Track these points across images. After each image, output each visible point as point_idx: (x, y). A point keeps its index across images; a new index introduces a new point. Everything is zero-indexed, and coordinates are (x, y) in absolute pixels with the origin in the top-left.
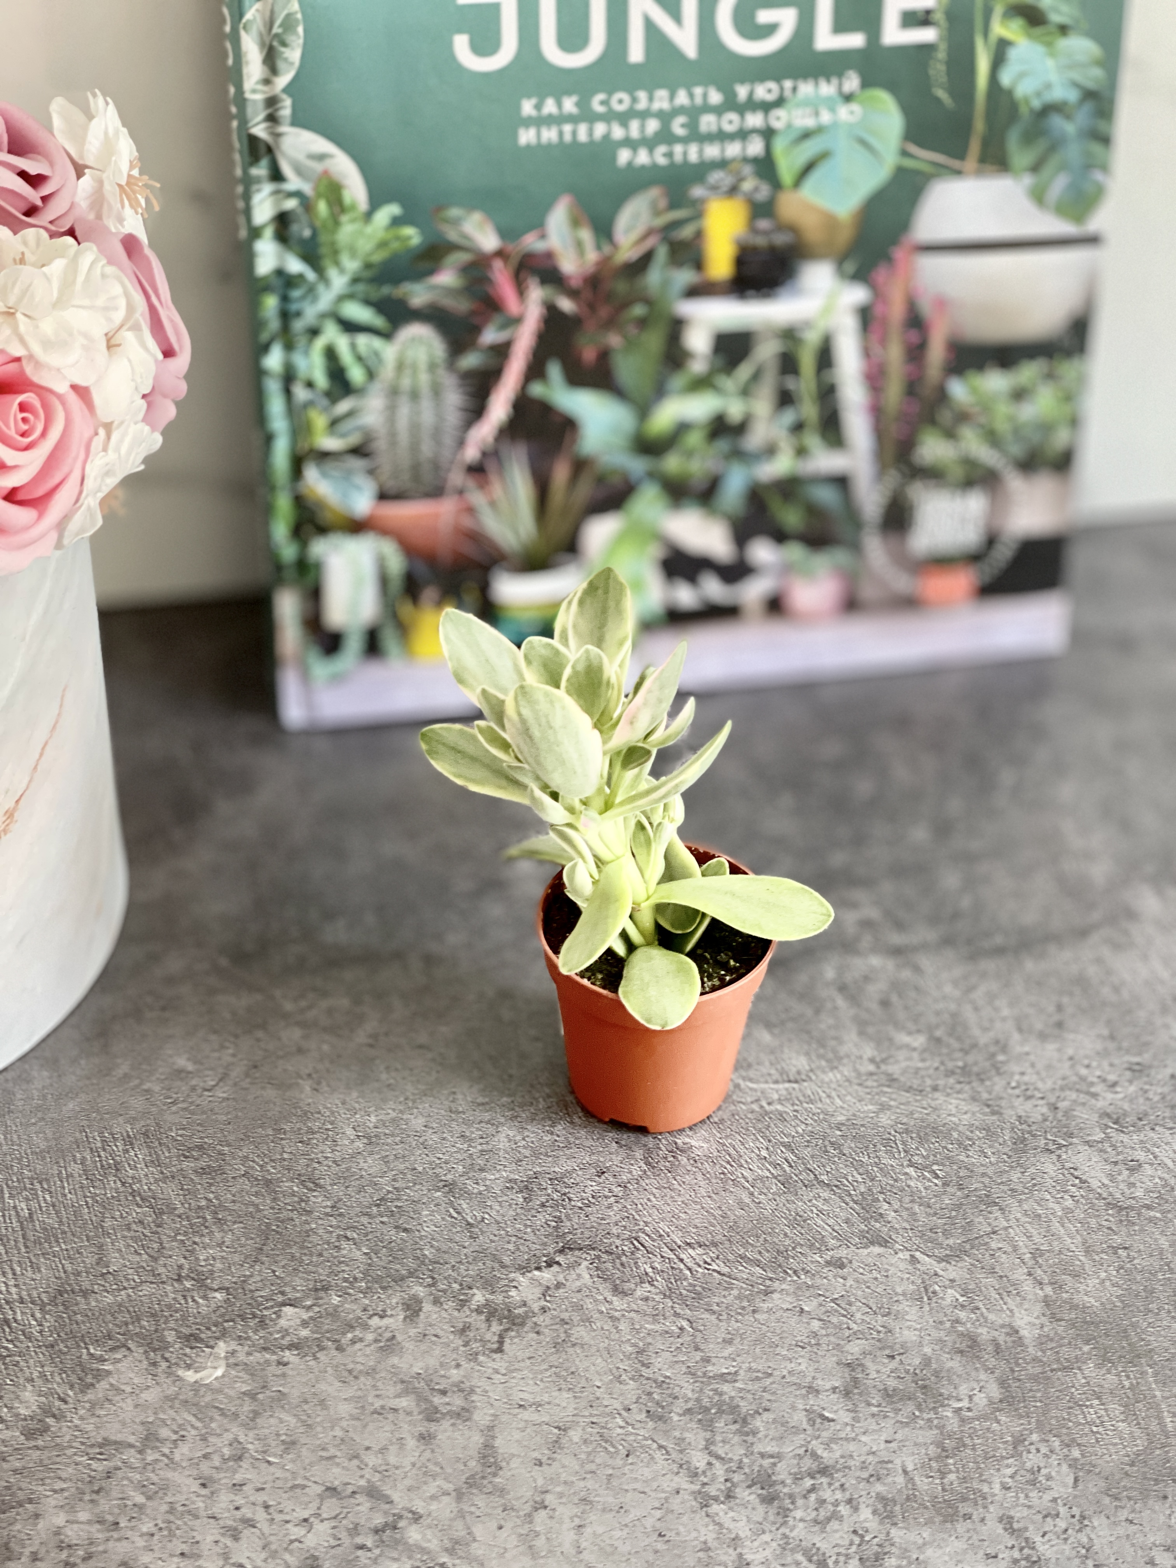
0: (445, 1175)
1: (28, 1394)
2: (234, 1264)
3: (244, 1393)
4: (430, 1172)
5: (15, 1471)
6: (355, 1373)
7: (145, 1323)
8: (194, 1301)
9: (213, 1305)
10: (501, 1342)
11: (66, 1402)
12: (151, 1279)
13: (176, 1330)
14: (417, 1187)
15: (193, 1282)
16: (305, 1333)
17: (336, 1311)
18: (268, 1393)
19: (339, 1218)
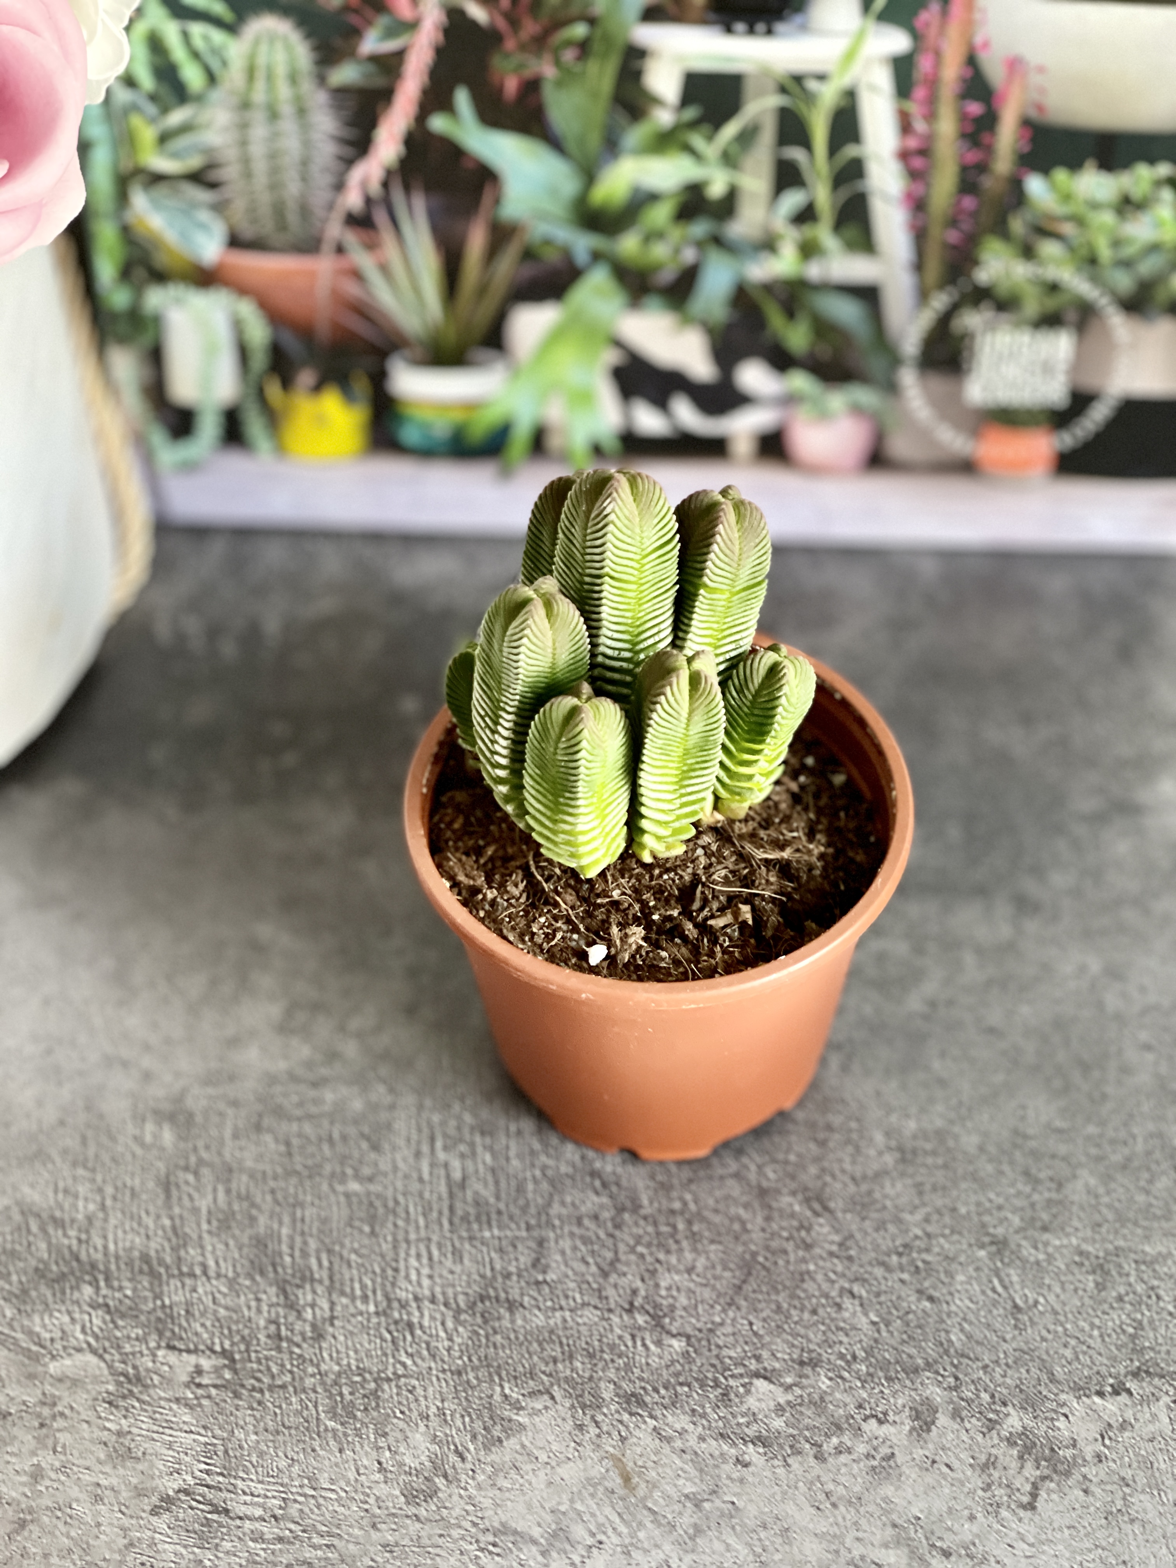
0: (995, 1227)
1: (419, 1438)
2: (702, 1302)
3: (687, 1496)
4: (976, 1219)
5: (386, 1546)
6: (833, 1499)
7: (579, 1365)
8: (644, 1345)
9: (667, 1357)
10: (1034, 1496)
11: (463, 1459)
12: (595, 1301)
13: (615, 1384)
14: (956, 1237)
15: (648, 1318)
16: (778, 1423)
17: (822, 1399)
18: (718, 1503)
19: (846, 1262)
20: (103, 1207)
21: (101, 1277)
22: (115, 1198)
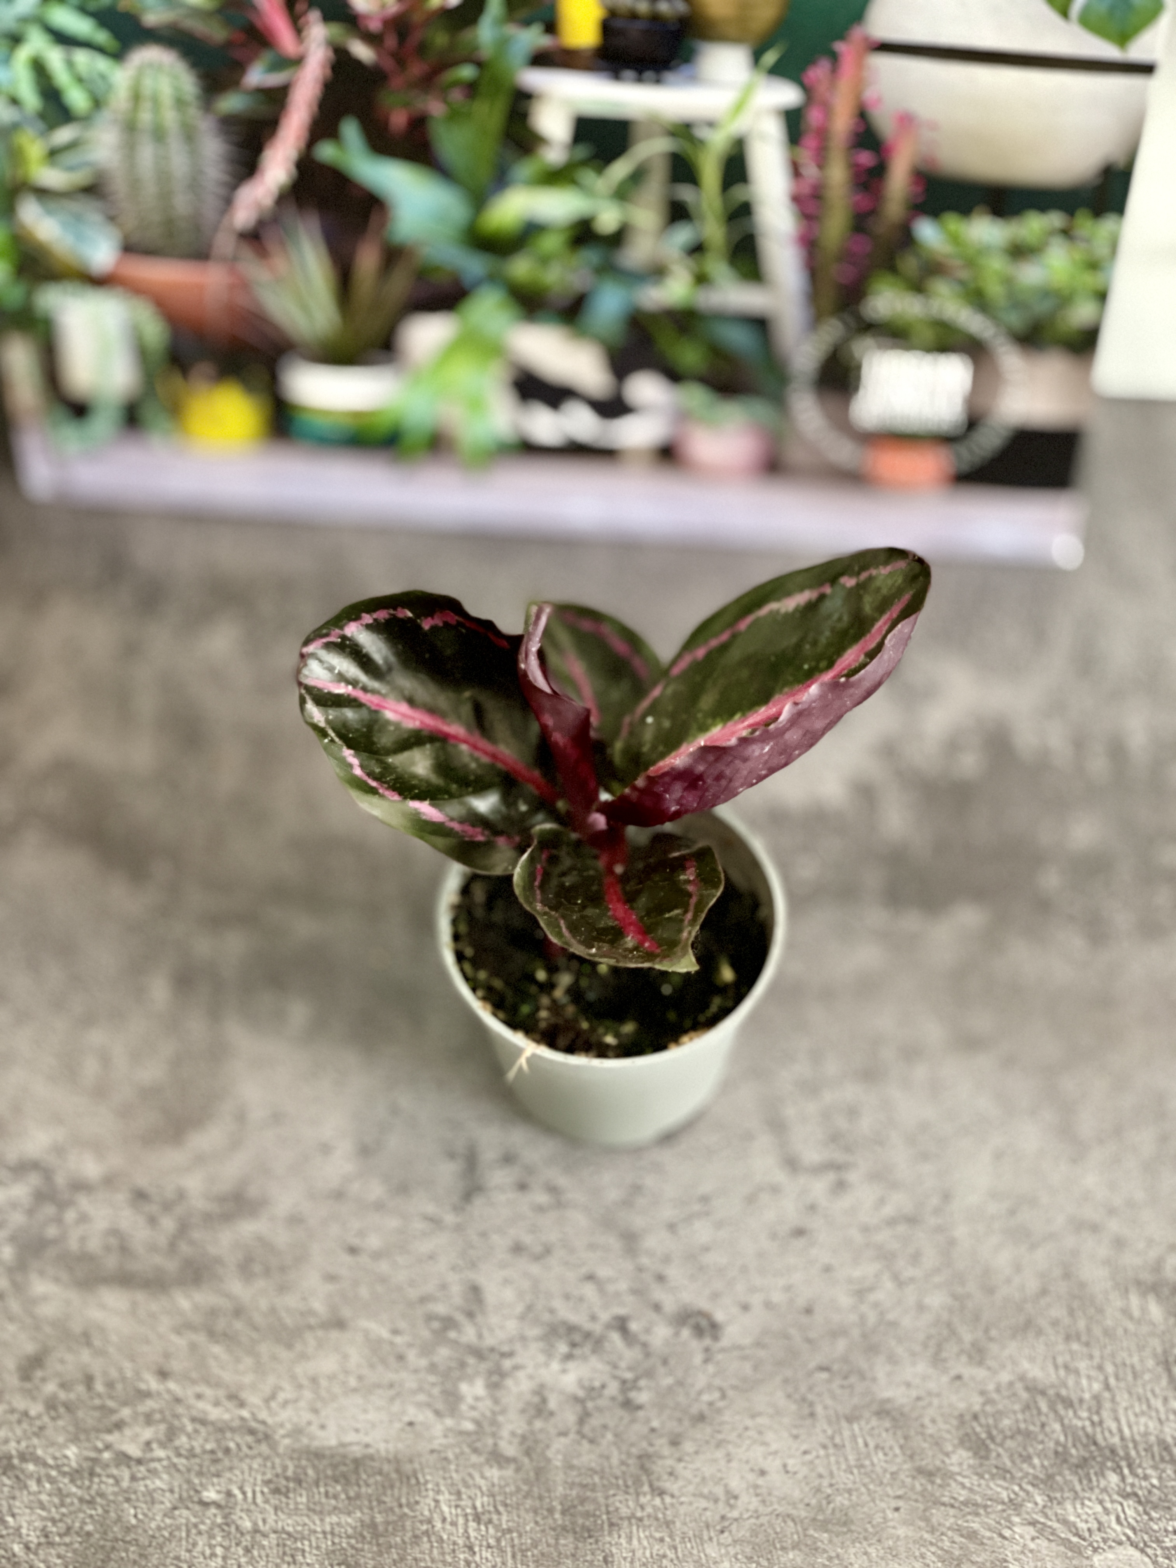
20: (1107, 1387)
21: (1123, 1464)
22: (1117, 1378)
